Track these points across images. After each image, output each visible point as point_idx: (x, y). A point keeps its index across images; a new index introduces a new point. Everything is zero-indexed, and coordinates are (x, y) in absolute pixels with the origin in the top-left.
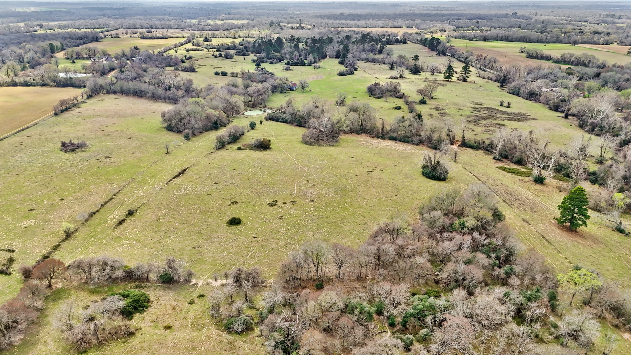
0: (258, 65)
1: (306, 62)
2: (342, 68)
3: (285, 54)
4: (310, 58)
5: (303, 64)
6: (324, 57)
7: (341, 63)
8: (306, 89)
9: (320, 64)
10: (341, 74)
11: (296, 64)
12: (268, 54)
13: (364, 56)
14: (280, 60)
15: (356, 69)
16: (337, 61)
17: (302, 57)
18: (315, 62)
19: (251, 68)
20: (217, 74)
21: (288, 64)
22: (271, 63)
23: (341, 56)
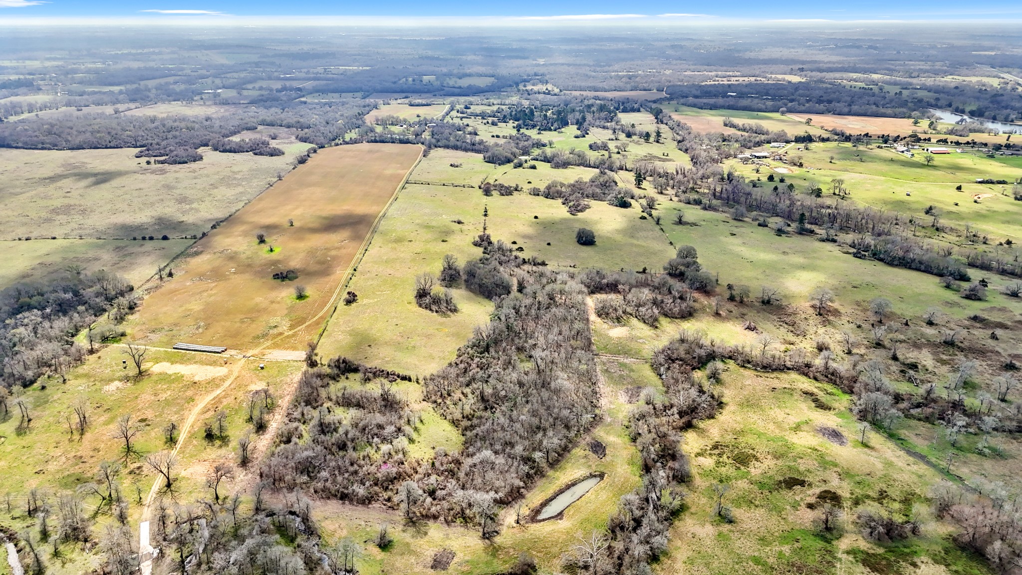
0: (518, 131)
1: (552, 128)
2: (579, 133)
3: (537, 121)
4: (556, 125)
5: (550, 130)
6: (566, 124)
7: (578, 129)
8: (552, 146)
9: (563, 130)
10: (576, 137)
11: (545, 130)
12: (524, 122)
13: (597, 123)
14: (534, 127)
15: (588, 134)
16: (576, 127)
17: (550, 125)
18: (559, 128)
19: (514, 132)
20: (493, 136)
21: (539, 129)
22: (527, 129)
23: (580, 123)
